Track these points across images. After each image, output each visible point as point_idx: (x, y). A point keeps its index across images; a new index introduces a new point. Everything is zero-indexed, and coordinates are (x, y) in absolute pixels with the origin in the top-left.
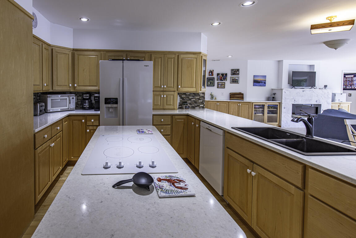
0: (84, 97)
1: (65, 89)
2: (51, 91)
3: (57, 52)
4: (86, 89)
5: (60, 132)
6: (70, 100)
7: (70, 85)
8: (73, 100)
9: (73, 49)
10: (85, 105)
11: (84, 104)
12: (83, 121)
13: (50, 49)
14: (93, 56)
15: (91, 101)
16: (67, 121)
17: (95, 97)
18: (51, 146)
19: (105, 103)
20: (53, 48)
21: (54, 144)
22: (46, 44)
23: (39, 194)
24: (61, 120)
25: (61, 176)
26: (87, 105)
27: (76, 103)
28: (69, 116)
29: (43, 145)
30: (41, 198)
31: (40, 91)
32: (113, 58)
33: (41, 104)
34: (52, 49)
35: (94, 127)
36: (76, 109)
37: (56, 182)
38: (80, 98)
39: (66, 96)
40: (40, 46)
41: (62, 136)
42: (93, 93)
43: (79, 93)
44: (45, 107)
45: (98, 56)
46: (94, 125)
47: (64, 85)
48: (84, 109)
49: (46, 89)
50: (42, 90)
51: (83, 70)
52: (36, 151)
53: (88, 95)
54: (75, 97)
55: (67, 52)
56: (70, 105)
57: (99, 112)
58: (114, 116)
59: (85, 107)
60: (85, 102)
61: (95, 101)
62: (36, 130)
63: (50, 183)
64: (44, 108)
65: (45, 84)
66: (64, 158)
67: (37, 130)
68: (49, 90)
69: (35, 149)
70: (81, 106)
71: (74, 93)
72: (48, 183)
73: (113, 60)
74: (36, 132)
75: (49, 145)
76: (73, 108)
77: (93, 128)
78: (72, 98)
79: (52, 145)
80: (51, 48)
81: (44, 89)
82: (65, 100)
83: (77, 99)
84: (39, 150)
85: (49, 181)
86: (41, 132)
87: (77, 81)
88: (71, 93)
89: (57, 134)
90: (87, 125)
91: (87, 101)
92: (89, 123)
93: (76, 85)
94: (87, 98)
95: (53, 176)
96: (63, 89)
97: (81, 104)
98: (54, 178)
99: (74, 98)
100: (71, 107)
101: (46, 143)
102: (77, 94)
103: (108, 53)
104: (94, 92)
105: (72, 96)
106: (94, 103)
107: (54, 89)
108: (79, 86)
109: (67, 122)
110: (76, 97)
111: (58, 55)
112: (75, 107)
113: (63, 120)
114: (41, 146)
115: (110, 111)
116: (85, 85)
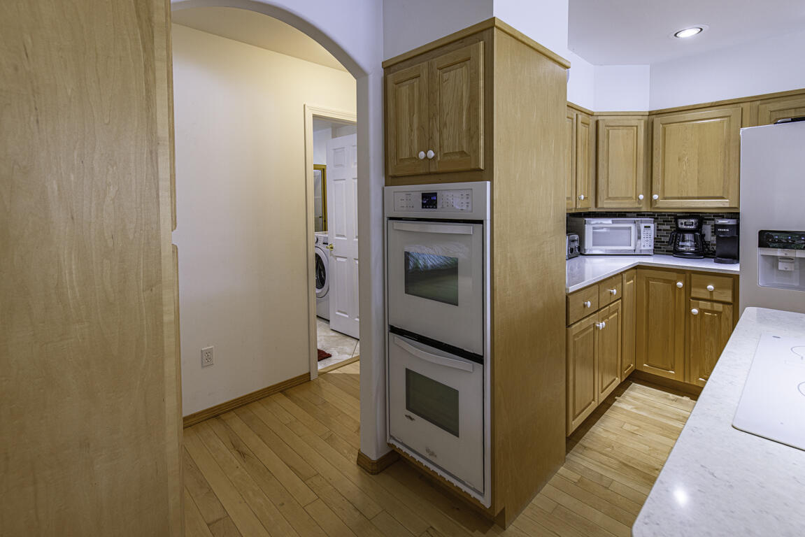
0: (680, 226)
1: (627, 206)
2: (593, 209)
3: (608, 126)
4: (686, 206)
5: (618, 300)
6: (639, 232)
7: (641, 197)
8: (647, 231)
9: (650, 112)
10: (682, 246)
11: (681, 243)
12: (680, 284)
13: (592, 121)
14: (712, 121)
15: (703, 236)
16: (633, 278)
17: (716, 227)
18: (598, 328)
19: (760, 246)
20: (599, 118)
21: (604, 323)
22: (585, 113)
23: (575, 418)
24: (619, 277)
25: (616, 398)
26: (688, 244)
27: (655, 238)
28: (637, 268)
29: (583, 321)
30: (579, 427)
31: (572, 209)
32: (793, 114)
33: (571, 236)
34: (597, 122)
35: (715, 304)
36: (654, 253)
37: (608, 408)
38: (668, 227)
39: (628, 222)
40: (572, 119)
41: (620, 310)
42: (711, 216)
43: (665, 215)
44: (580, 244)
45: (730, 116)
46: (715, 298)
47: (623, 196)
48: (678, 253)
49: (584, 206)
50: (576, 208)
51: (679, 160)
52: (569, 329)
53: (693, 221)
54: (652, 226)
55: (634, 123)
56: (639, 242)
57: (735, 268)
58: (797, 284)
59: (683, 251)
60: (683, 237)
61: (718, 238)
62: (570, 288)
63: (594, 405)
64: (577, 244)
65: (583, 197)
66: (624, 360)
67: (572, 289)
68: (588, 208)
69: (568, 325)
70: (671, 248)
71: (648, 215)
72: (590, 403)
73: (794, 120)
74: (570, 291)
75: (594, 324)
76: (648, 250)
77: (712, 306)
78: (645, 227)
79: (602, 325)
80: (596, 118)
81: (579, 206)
82: (628, 231)
83: (658, 230)
84: (575, 329)
85: (593, 400)
86: (579, 294)
87: (660, 187)
88: (640, 214)
89: (611, 303)
90: (693, 295)
91: (689, 237)
92: (696, 292)
93: (655, 197)
94: (688, 227)
95: (602, 392)
96: (622, 206)
97: (669, 243)
98: (603, 396)
99: (649, 227)
100: (642, 248)
101: (588, 319)
102: (657, 218)
103: (769, 103)
104: (710, 213)
105: (646, 222)
106: (715, 242)
107: (599, 206)
108: (665, 198)
109: (632, 281)
110: (656, 223)
111: (610, 131)
112: (652, 248)
113: (625, 275)
114: (579, 323)
115: (780, 268)
116: (685, 195)
